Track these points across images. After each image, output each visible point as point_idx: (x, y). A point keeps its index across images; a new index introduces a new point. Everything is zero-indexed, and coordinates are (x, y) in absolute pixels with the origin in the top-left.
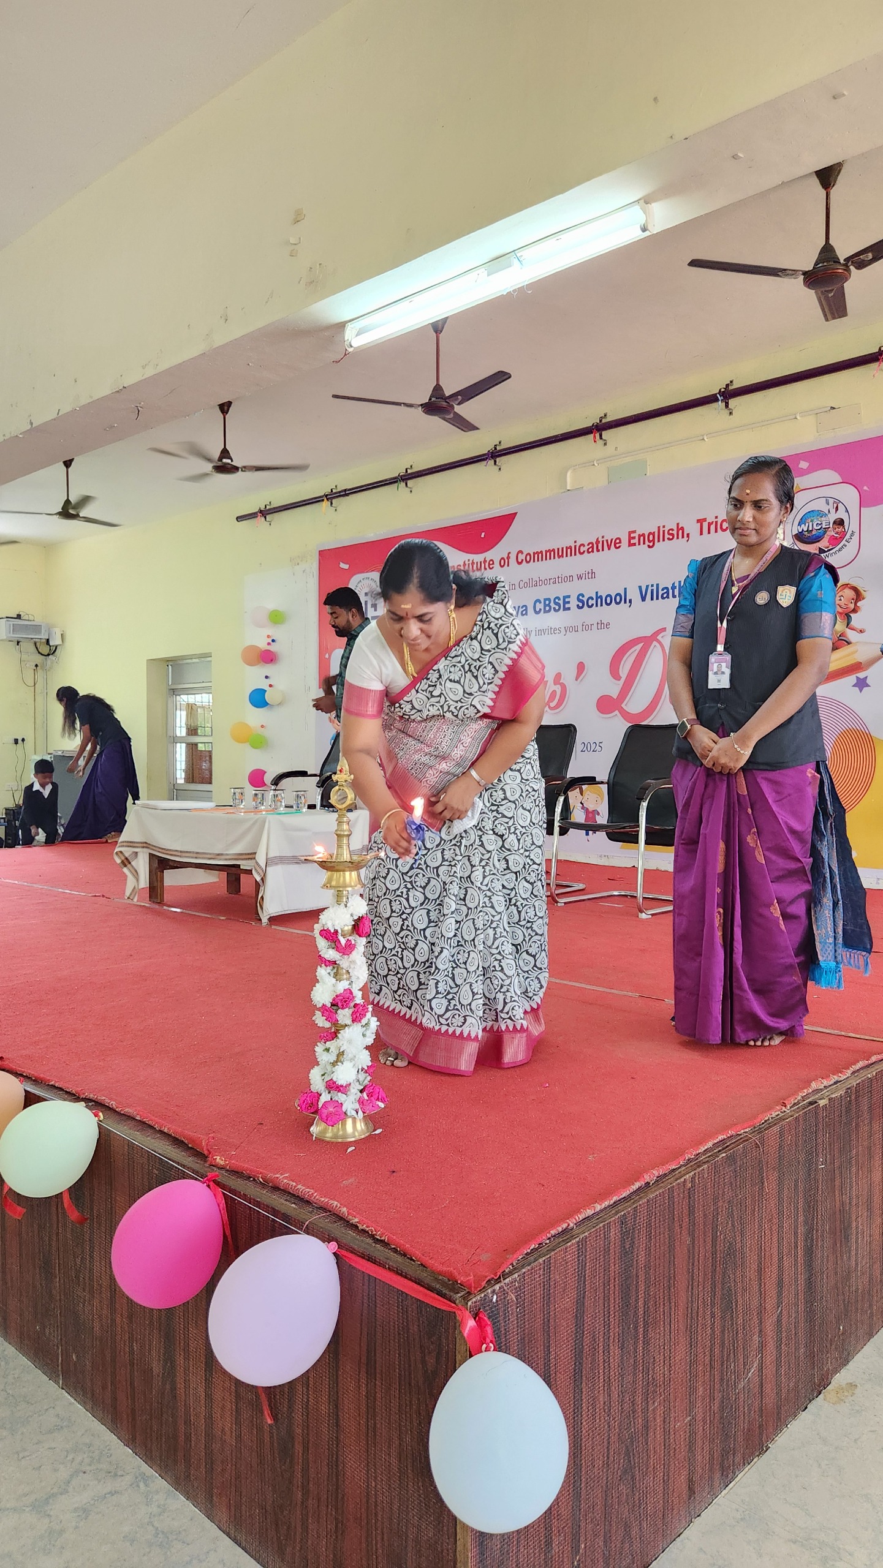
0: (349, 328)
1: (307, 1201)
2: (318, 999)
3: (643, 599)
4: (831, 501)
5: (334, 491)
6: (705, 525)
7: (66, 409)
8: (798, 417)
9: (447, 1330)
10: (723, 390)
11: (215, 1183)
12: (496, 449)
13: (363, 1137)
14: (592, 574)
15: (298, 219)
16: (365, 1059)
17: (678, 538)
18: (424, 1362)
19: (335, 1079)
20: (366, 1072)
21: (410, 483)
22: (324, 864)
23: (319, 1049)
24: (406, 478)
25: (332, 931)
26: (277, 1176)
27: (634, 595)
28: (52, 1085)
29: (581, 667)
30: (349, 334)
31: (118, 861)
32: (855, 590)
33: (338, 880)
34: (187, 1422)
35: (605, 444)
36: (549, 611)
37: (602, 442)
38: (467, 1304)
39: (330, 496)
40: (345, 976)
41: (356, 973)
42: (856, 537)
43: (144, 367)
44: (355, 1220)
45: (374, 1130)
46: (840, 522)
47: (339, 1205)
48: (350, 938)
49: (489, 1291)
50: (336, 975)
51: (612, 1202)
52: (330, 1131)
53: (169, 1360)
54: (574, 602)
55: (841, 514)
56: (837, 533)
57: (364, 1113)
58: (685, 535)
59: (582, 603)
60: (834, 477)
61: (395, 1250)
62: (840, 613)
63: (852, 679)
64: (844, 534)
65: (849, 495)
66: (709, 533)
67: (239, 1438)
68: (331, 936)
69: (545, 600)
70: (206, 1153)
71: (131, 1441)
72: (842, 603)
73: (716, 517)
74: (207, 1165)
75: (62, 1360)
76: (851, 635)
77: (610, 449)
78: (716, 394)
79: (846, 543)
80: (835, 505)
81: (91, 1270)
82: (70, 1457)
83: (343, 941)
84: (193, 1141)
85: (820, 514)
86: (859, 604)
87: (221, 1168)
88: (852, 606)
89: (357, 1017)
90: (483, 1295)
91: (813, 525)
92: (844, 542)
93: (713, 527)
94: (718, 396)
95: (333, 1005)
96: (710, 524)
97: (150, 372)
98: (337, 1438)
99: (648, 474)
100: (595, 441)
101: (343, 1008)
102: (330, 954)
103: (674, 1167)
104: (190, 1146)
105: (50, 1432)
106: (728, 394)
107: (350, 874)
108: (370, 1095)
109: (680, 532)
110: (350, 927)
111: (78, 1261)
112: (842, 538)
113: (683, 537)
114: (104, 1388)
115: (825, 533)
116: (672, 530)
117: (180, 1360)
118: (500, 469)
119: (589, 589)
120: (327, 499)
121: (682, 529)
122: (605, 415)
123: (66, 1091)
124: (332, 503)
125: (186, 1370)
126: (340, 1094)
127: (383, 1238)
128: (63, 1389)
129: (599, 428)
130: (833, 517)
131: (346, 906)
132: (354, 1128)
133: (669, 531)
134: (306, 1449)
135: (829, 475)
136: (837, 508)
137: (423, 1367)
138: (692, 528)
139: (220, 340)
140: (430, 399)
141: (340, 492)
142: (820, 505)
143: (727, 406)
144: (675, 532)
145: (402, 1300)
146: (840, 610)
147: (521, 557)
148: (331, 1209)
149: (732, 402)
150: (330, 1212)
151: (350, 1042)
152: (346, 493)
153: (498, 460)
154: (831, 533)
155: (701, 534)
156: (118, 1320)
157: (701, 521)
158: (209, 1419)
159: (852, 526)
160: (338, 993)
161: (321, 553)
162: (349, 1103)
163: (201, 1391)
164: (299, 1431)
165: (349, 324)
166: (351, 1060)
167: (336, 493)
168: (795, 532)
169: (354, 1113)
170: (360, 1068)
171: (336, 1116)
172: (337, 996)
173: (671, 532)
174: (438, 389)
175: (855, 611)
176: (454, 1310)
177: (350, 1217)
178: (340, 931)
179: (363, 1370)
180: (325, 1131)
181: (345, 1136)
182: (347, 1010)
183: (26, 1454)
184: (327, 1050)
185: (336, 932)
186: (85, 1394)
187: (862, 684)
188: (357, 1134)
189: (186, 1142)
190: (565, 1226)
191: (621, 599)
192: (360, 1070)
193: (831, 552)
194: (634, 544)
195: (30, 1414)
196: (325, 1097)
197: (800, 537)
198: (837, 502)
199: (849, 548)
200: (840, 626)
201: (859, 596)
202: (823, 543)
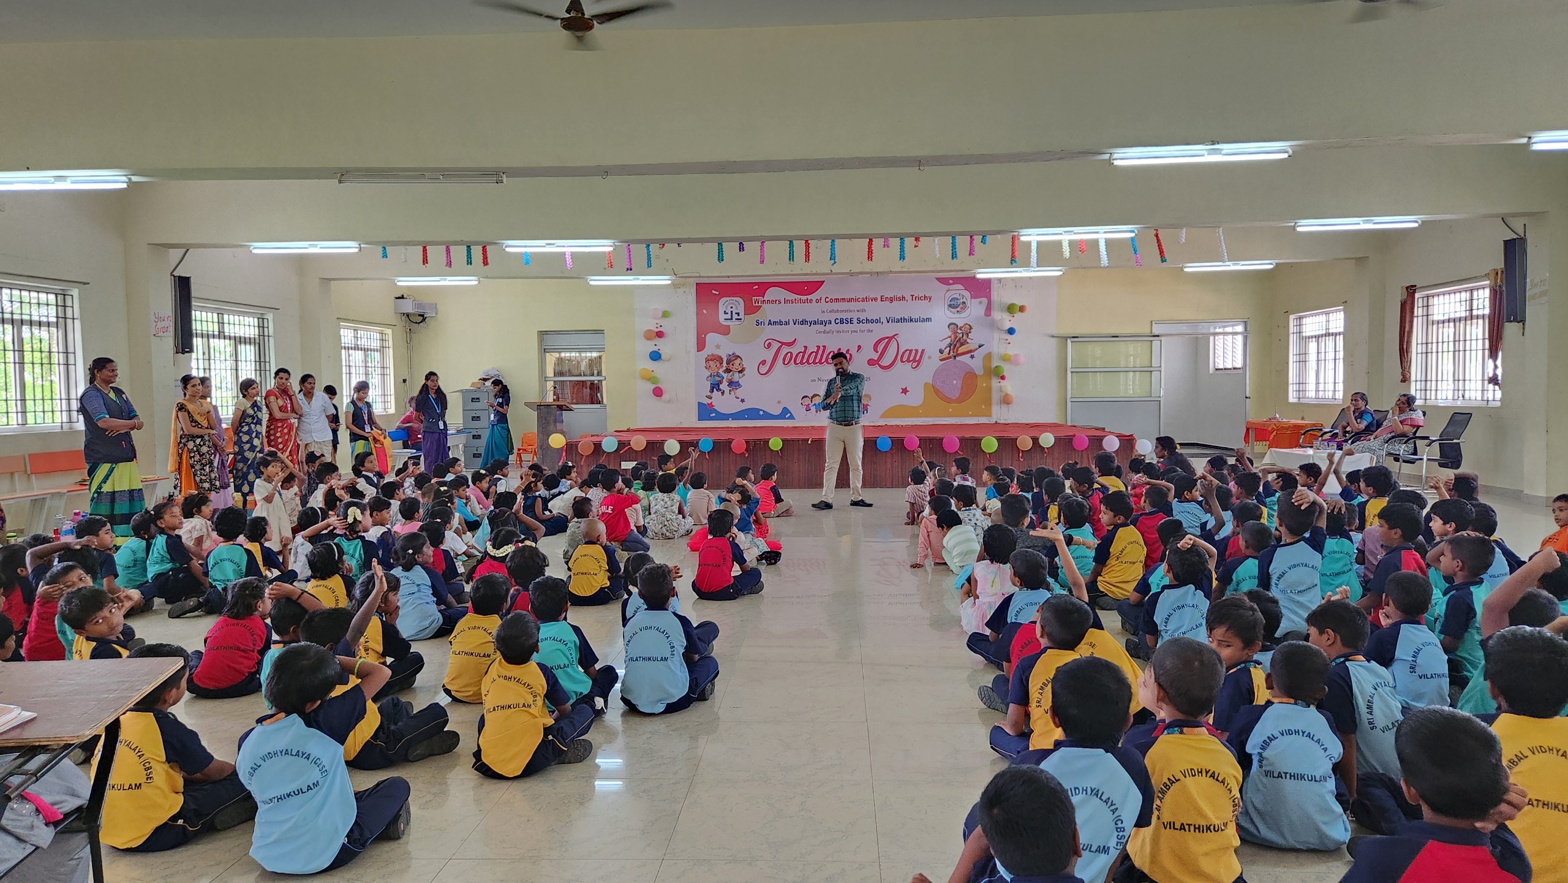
3: (888, 322)
4: (961, 295)
14: (864, 310)
27: (884, 320)
29: (859, 347)
32: (970, 325)
36: (843, 323)
42: (969, 308)
46: (964, 303)
54: (855, 321)
55: (964, 300)
56: (963, 306)
58: (905, 300)
59: (859, 321)
60: (961, 287)
63: (969, 355)
65: (967, 294)
66: (915, 300)
69: (840, 318)
72: (965, 330)
73: (918, 295)
76: (968, 340)
79: (966, 310)
85: (957, 299)
86: (971, 330)
88: (969, 331)
91: (954, 302)
93: (917, 298)
96: (915, 297)
109: (902, 298)
112: (965, 308)
115: (959, 305)
119: (863, 317)
121: (905, 297)
130: (962, 301)
133: (899, 297)
135: (960, 287)
136: (963, 298)
138: (909, 298)
142: (957, 296)
146: (964, 332)
147: (827, 300)
154: (961, 305)
155: (912, 300)
157: (912, 296)
159: (968, 304)
161: (698, 284)
168: (949, 304)
175: (970, 333)
187: (972, 357)
191: (877, 321)
193: (961, 312)
194: (885, 301)
197: (950, 306)
198: (963, 296)
199: (968, 312)
200: (965, 337)
201: (971, 328)
202: (959, 309)
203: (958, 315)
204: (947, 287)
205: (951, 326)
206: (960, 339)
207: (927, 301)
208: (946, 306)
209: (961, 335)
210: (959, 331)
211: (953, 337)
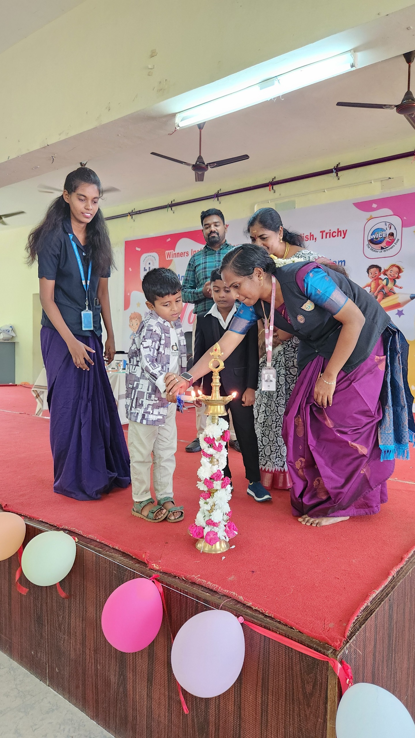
0: (178, 116)
1: (215, 591)
2: (203, 475)
4: (388, 224)
5: (133, 211)
6: (324, 234)
7: (13, 156)
8: (373, 182)
9: (321, 671)
10: (335, 167)
11: (156, 580)
12: (218, 193)
13: (225, 550)
15: (153, 55)
16: (227, 509)
17: (310, 240)
18: (303, 688)
19: (212, 519)
20: (227, 515)
21: (173, 208)
22: (208, 401)
23: (202, 502)
24: (172, 205)
25: (212, 438)
26: (193, 576)
28: (40, 521)
30: (178, 120)
31: (35, 395)
32: (399, 268)
33: (213, 410)
34: (134, 710)
35: (275, 192)
37: (272, 191)
38: (337, 657)
39: (132, 214)
40: (216, 463)
41: (222, 461)
42: (399, 242)
43: (60, 134)
44: (250, 604)
45: (231, 546)
46: (392, 234)
47: (236, 594)
48: (220, 442)
49: (345, 648)
50: (211, 462)
51: (382, 588)
52: (207, 547)
53: (122, 675)
55: (393, 230)
56: (390, 240)
57: (229, 538)
58: (314, 239)
60: (390, 212)
61: (280, 622)
62: (391, 279)
63: (395, 311)
64: (394, 240)
65: (397, 221)
66: (326, 238)
67: (170, 721)
68: (210, 441)
70: (146, 562)
71: (95, 717)
72: (392, 274)
73: (330, 230)
74: (148, 569)
75: (49, 671)
76: (396, 290)
77: (277, 195)
78: (332, 169)
79: (395, 245)
80: (390, 226)
81: (69, 624)
82: (62, 728)
83: (217, 444)
84: (135, 555)
85: (382, 230)
86: (400, 275)
87: (157, 571)
88: (397, 276)
89: (223, 486)
90: (343, 651)
91: (378, 236)
92: (393, 244)
93: (328, 235)
94: (334, 170)
95: (211, 479)
96: (327, 234)
97: (63, 137)
98: (240, 725)
99: (296, 208)
100: (270, 191)
101: (216, 481)
102: (211, 451)
103: (402, 566)
104: (134, 557)
105: (48, 713)
106: (338, 169)
107: (220, 407)
108: (229, 527)
109: (312, 237)
110: (219, 436)
111: (61, 618)
112: (393, 242)
113: (313, 239)
114: (77, 687)
115: (384, 239)
116: (308, 236)
117: (130, 675)
118: (220, 203)
120: (130, 215)
121: (313, 235)
122: (275, 178)
123: (50, 525)
124: (132, 217)
125: (134, 681)
126: (215, 527)
127: (270, 615)
128: (49, 686)
129: (272, 184)
130: (388, 232)
131: (218, 424)
132: (221, 547)
133: (306, 236)
134: (217, 729)
135: (387, 211)
136: (390, 228)
137: (303, 690)
138: (318, 235)
139: (105, 120)
140: (196, 163)
141: (137, 212)
142: (382, 226)
143: (337, 175)
144: (309, 237)
145: (289, 652)
146: (391, 277)
148: (232, 597)
149: (340, 173)
150: (231, 598)
151: (221, 499)
152: (140, 212)
153: (219, 198)
154: (387, 239)
155: (322, 238)
156: (87, 651)
157: (322, 232)
158: (150, 710)
159: (398, 236)
160: (215, 472)
161: (127, 243)
162: (221, 532)
163: (145, 693)
164: (212, 719)
165: (178, 114)
166: (219, 508)
167: (134, 212)
168: (369, 239)
169: (224, 538)
170: (225, 513)
171: (213, 539)
172: (214, 474)
173: (307, 237)
174: (200, 158)
175: (398, 278)
176: (327, 660)
177: (246, 602)
178: (216, 439)
179: (260, 689)
180: (204, 547)
181: (216, 550)
182: (218, 481)
183: (37, 727)
184: (207, 503)
185: (214, 438)
186: (64, 689)
187: (400, 313)
188: (222, 549)
189: (131, 555)
190: (366, 604)
192: (224, 514)
193: (387, 249)
195: (34, 702)
196: (207, 530)
197: (372, 241)
198: (391, 225)
199: (396, 247)
200: (390, 285)
201: (400, 270)
202: (383, 245)
203: (383, 254)
204: (368, 214)
205: (373, 270)
206: (383, 288)
207: (340, 238)
208: (366, 242)
209: (385, 282)
210: (382, 276)
211: (373, 285)
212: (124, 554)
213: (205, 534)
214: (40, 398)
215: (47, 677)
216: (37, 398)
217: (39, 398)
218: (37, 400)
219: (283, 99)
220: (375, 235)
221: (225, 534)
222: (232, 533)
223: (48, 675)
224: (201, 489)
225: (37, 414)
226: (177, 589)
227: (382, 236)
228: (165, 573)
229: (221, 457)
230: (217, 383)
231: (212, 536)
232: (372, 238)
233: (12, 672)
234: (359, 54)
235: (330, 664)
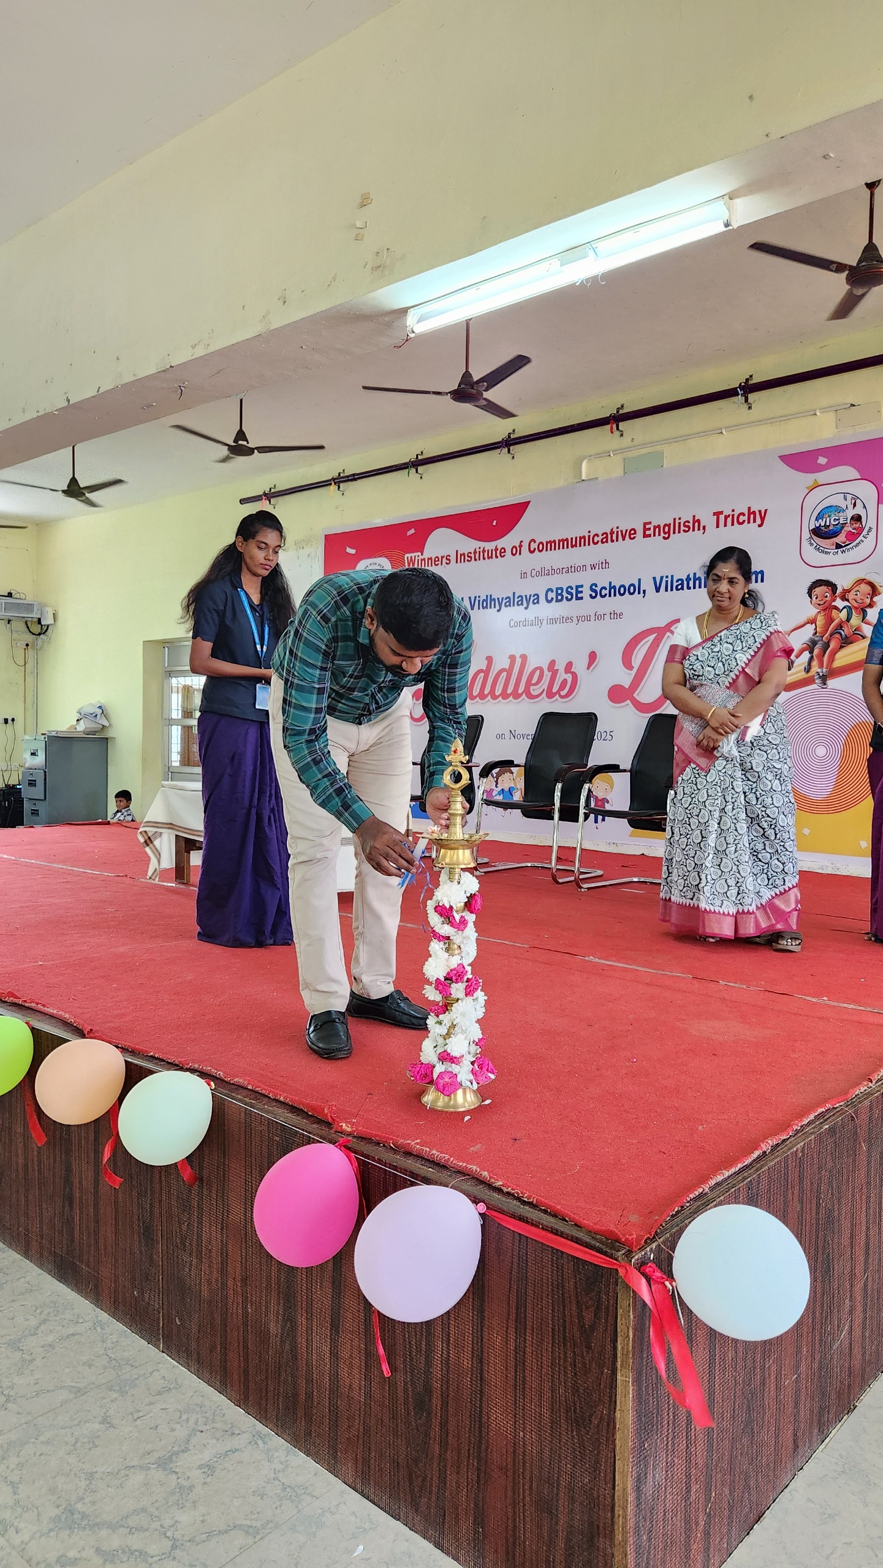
0: (411, 314)
1: (443, 1166)
2: (432, 973)
3: (658, 590)
4: (849, 497)
5: (342, 475)
6: (722, 518)
7: (107, 386)
8: (818, 414)
9: (607, 1286)
10: (743, 384)
11: (347, 1148)
12: (509, 437)
13: (473, 1107)
14: (605, 564)
15: (365, 203)
16: (477, 1033)
17: (694, 530)
18: (580, 1317)
19: (449, 1051)
20: (477, 1044)
21: (420, 469)
22: (440, 842)
23: (431, 1021)
24: (417, 463)
25: (448, 907)
26: (409, 1142)
27: (648, 585)
28: (151, 1056)
29: (593, 656)
30: (411, 320)
31: (143, 840)
32: (871, 585)
33: (452, 858)
34: (309, 1380)
35: (622, 435)
36: (562, 600)
37: (617, 433)
38: (631, 1261)
39: (339, 480)
40: (456, 952)
41: (467, 949)
42: (873, 534)
43: (193, 347)
44: (499, 1183)
45: (483, 1101)
46: (857, 518)
47: (478, 1169)
48: (464, 914)
49: (648, 1249)
50: (447, 950)
51: (737, 1169)
52: (441, 1100)
53: (289, 1321)
54: (586, 592)
55: (859, 510)
56: (854, 529)
57: (478, 1083)
58: (701, 528)
59: (595, 593)
60: (852, 473)
61: (545, 1212)
62: (856, 608)
64: (862, 529)
65: (867, 491)
66: (725, 525)
67: (369, 1395)
68: (445, 913)
69: (557, 589)
70: (330, 1120)
71: (242, 1401)
72: (858, 598)
73: (733, 511)
74: (332, 1131)
75: (163, 1325)
76: (866, 630)
77: (626, 441)
78: (736, 388)
79: (863, 539)
80: (853, 501)
81: (200, 1236)
82: (184, 1417)
83: (457, 917)
84: (313, 1109)
85: (838, 509)
86: (875, 599)
87: (349, 1134)
88: (868, 601)
89: (469, 992)
90: (643, 1253)
91: (831, 521)
92: (861, 538)
93: (729, 520)
94: (739, 390)
95: (446, 979)
96: (726, 517)
97: (200, 352)
98: (481, 1392)
99: (664, 466)
100: (612, 432)
101: (456, 983)
102: (445, 930)
103: (785, 1138)
104: (310, 1113)
105: (159, 1393)
106: (749, 388)
107: (464, 853)
108: (481, 1067)
109: (697, 524)
110: (463, 904)
111: (184, 1227)
112: (859, 534)
113: (699, 529)
114: (212, 1349)
115: (843, 527)
116: (689, 522)
117: (302, 1321)
118: (513, 457)
119: (602, 579)
120: (335, 483)
121: (699, 521)
122: (622, 406)
123: (168, 1062)
124: (339, 487)
125: (309, 1330)
126: (453, 1065)
127: (531, 1200)
128: (163, 1352)
129: (616, 419)
130: (850, 513)
131: (459, 883)
132: (465, 1099)
133: (684, 523)
134: (445, 1403)
135: (847, 472)
136: (855, 505)
137: (579, 1321)
138: (708, 520)
139: (277, 321)
140: (459, 386)
141: (348, 476)
142: (838, 501)
143: (746, 400)
144: (691, 525)
145: (557, 1259)
146: (856, 605)
147: (534, 546)
148: (470, 1173)
149: (752, 397)
150: (469, 1175)
151: (463, 1015)
152: (354, 478)
153: (511, 448)
154: (848, 528)
155: (718, 526)
156: (230, 1283)
157: (717, 514)
158: (335, 1377)
159: (869, 522)
160: (453, 967)
161: (327, 537)
162: (464, 1073)
163: (326, 1349)
164: (437, 1385)
165: (412, 309)
166: (463, 1032)
167: (343, 477)
168: (812, 527)
169: (469, 1084)
170: (472, 1040)
171: (449, 1086)
172: (451, 970)
173: (687, 524)
174: (467, 375)
175: (871, 606)
176: (615, 1267)
177: (493, 1180)
178: (455, 908)
179: (512, 1324)
180: (436, 1100)
181: (456, 1106)
182: (460, 984)
183: (141, 1414)
184: (440, 1023)
185: (451, 908)
186: (189, 1355)
188: (466, 1105)
189: (306, 1110)
190: (701, 1190)
191: (634, 589)
192: (471, 1043)
193: (848, 547)
194: (649, 536)
195: (136, 1376)
196: (439, 1068)
197: (817, 532)
198: (855, 498)
199: (865, 545)
200: (855, 620)
201: (874, 590)
202: (841, 539)
203: (840, 557)
204: (809, 478)
205: (818, 591)
206: (840, 626)
207: (753, 526)
208: (806, 534)
209: (843, 615)
210: (839, 603)
211: (820, 621)
212: (294, 1109)
213: (435, 1076)
214: (154, 846)
215: (161, 1336)
216: (148, 845)
217: (151, 845)
218: (147, 849)
219: (603, 283)
220: (824, 520)
221: (471, 1077)
222: (484, 1076)
223: (163, 1331)
224: (431, 998)
225: (150, 878)
226: (380, 1161)
227: (837, 522)
228: (361, 1138)
229: (465, 942)
230: (457, 810)
231: (447, 1080)
232: (818, 525)
233: (99, 1329)
234: (739, 202)
235: (621, 1272)
